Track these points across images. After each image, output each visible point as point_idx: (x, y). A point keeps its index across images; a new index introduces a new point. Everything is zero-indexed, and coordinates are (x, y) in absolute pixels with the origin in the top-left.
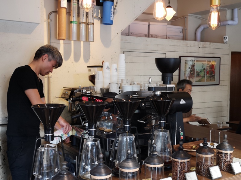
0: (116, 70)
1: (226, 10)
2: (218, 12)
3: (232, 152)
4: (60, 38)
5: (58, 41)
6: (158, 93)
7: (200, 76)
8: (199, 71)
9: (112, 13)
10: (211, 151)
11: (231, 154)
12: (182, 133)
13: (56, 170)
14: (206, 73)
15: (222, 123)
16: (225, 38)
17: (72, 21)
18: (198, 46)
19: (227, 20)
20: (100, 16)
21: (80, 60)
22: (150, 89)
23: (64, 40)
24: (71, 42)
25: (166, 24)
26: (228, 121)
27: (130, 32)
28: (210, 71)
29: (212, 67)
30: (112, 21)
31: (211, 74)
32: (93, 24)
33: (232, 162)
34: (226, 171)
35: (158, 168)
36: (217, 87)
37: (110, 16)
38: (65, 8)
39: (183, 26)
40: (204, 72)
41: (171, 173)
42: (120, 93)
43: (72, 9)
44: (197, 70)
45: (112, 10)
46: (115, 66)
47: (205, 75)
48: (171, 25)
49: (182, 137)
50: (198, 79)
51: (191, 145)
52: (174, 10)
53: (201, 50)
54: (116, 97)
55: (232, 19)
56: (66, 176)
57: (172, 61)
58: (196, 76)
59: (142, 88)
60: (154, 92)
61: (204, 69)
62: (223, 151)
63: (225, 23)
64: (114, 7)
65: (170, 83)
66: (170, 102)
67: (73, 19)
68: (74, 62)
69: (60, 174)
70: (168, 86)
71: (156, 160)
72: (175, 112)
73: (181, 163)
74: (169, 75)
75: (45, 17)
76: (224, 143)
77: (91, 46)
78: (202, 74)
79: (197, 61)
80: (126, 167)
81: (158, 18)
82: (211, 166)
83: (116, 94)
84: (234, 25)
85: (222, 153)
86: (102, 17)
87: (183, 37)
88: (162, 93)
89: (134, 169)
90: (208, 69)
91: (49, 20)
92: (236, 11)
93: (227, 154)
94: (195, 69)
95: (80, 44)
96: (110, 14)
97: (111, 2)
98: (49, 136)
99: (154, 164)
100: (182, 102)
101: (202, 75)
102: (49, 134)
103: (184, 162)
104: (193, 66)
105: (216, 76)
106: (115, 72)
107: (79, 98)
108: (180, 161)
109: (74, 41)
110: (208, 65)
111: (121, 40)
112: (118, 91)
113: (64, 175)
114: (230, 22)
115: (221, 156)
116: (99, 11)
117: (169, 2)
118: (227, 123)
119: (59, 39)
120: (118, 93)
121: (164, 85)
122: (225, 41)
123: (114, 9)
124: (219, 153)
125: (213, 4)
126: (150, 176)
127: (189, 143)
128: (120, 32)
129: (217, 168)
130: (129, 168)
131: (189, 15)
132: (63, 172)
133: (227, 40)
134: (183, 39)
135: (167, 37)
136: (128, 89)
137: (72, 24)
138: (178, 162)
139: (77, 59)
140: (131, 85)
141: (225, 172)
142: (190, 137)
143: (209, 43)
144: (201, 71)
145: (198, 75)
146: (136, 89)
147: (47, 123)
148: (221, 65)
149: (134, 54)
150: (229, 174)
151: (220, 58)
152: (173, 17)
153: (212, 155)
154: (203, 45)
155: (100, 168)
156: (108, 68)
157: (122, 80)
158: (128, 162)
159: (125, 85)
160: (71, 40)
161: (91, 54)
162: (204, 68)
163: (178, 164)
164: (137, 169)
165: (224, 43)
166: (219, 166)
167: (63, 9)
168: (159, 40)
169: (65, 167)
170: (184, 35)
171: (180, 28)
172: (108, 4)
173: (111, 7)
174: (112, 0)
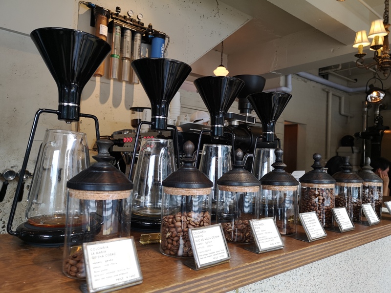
1: (279, 76)
6: (235, 123)
9: (163, 52)
17: (113, 54)
19: (280, 87)
20: (147, 56)
21: (120, 106)
23: (101, 76)
24: (110, 82)
38: (105, 36)
43: (114, 41)
45: (163, 49)
52: (227, 70)
55: (286, 86)
67: (114, 52)
68: (112, 106)
70: (248, 114)
77: (134, 90)
88: (240, 123)
92: (290, 77)
95: (122, 86)
96: (160, 53)
97: (162, 39)
107: (118, 142)
109: (115, 79)
114: (284, 89)
116: (147, 50)
117: (222, 61)
119: (95, 75)
121: (242, 114)
123: (166, 48)
137: (113, 58)
139: (116, 104)
160: (110, 79)
161: (134, 100)
167: (102, 36)
172: (158, 40)
173: (162, 46)
174: (163, 36)
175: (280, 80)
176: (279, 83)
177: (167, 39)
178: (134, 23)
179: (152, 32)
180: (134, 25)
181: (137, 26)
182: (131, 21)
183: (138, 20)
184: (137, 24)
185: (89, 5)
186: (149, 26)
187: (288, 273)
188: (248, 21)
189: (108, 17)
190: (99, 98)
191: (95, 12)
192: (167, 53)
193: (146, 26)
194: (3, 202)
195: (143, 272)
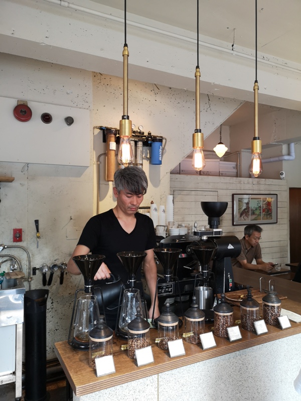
0: (164, 211)
1: (281, 145)
2: (260, 159)
3: (279, 304)
4: (109, 179)
5: (106, 183)
6: (205, 238)
7: (256, 214)
8: (254, 209)
9: (161, 153)
10: (255, 304)
11: (278, 307)
12: (230, 280)
13: (95, 323)
14: (262, 211)
15: (280, 266)
16: (282, 174)
18: (253, 183)
19: (283, 156)
20: (148, 156)
22: (195, 233)
23: (112, 181)
25: (219, 160)
26: (289, 262)
27: (181, 169)
28: (266, 208)
29: (269, 204)
30: (161, 161)
31: (267, 212)
32: (142, 164)
33: (280, 316)
34: (273, 325)
35: (199, 322)
36: (274, 225)
37: (159, 157)
38: (114, 150)
39: (237, 162)
40: (260, 210)
41: (213, 326)
42: (167, 237)
44: (252, 208)
45: (161, 151)
46: (163, 207)
47: (260, 213)
48: (224, 161)
49: (231, 285)
50: (254, 217)
51: (239, 294)
52: (226, 146)
53: (256, 187)
54: (162, 241)
55: (289, 154)
56: (103, 331)
57: (218, 205)
58: (251, 215)
59: (190, 231)
60: (201, 236)
61: (260, 207)
62: (270, 304)
63: (281, 158)
64: (163, 147)
65: (217, 228)
66: (212, 251)
69: (97, 328)
70: (215, 230)
71: (196, 314)
72: (223, 258)
73: (224, 316)
74: (215, 219)
75: (95, 160)
76: (271, 295)
78: (257, 212)
79: (251, 198)
80: (164, 321)
81: (196, 168)
82: (257, 320)
83: (162, 238)
84: (291, 160)
85: (268, 306)
86: (150, 158)
87: (237, 173)
88: (208, 237)
89: (173, 323)
90: (265, 207)
91: (99, 163)
92: (292, 145)
93: (274, 307)
94: (250, 206)
96: (159, 154)
97: (160, 143)
98: (89, 287)
99: (194, 318)
100: (230, 247)
101: (258, 214)
102: (89, 285)
103: (227, 316)
104: (248, 204)
105: (274, 214)
106: (163, 214)
108: (222, 314)
110: (264, 203)
111: (171, 179)
112: (165, 234)
113: (101, 329)
114: (286, 157)
115: (268, 309)
116: (148, 151)
117: (221, 138)
118: (287, 265)
119: (108, 181)
120: (165, 236)
121: (210, 229)
122: (282, 177)
123: (163, 149)
124: (266, 305)
125: (255, 151)
126: (190, 329)
127: (238, 291)
128: (169, 171)
129: (262, 322)
130: (167, 322)
131: (242, 150)
132: (100, 326)
133: (284, 176)
134: (237, 176)
135: (220, 174)
136: (175, 232)
138: (220, 316)
140: (178, 227)
141: (272, 327)
142: (239, 284)
143: (264, 179)
144: (256, 209)
145: (253, 213)
146: (183, 232)
147: (87, 275)
148: (278, 203)
149: (185, 192)
150: (277, 329)
151: (277, 195)
152: (226, 152)
153: (258, 308)
154: (258, 182)
155: (138, 323)
156: (156, 210)
157: (169, 223)
158: (166, 316)
159: (172, 228)
162: (259, 205)
163: (220, 318)
164: (176, 323)
165: (280, 179)
166: (265, 321)
167: (112, 151)
168: (210, 177)
169: (102, 321)
170: (237, 171)
171: (233, 164)
172: (156, 144)
173: (160, 148)
174: (161, 140)
175: (282, 149)
176: (281, 152)
177: (164, 141)
178: (137, 134)
179: (151, 138)
180: (136, 136)
181: (138, 136)
182: (134, 133)
183: (139, 131)
184: (139, 134)
185: (101, 128)
186: (149, 133)
187: (188, 366)
188: (242, 104)
189: (115, 135)
190: (112, 198)
191: (105, 133)
192: (166, 150)
193: (146, 134)
194: (51, 285)
195: (116, 368)
